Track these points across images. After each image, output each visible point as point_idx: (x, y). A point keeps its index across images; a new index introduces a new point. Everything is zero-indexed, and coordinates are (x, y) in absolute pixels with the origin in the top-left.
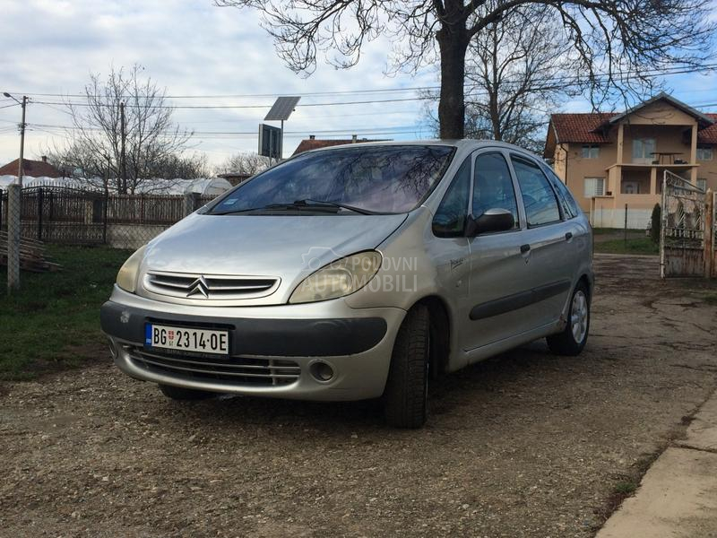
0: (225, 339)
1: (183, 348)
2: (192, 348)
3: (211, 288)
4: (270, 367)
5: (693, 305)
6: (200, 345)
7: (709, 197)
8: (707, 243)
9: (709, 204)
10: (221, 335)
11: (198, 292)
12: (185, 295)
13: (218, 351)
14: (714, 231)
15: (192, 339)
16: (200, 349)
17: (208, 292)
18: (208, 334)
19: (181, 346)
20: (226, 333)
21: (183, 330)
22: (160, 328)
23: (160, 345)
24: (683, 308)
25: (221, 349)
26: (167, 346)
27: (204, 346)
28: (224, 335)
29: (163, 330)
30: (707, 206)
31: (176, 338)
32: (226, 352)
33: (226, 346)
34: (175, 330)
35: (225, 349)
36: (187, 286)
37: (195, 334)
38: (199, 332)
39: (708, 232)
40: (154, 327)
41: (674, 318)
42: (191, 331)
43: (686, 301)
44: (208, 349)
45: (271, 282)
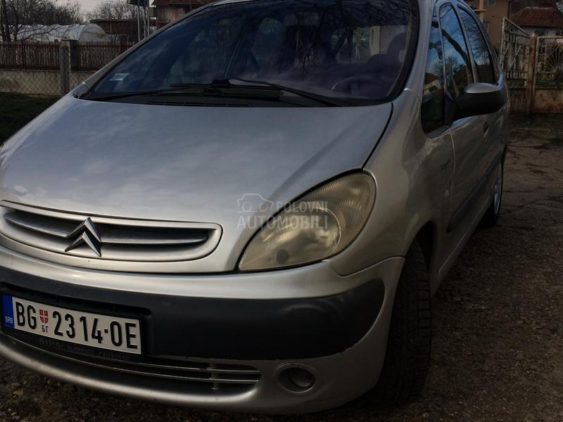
0: (135, 331)
1: (65, 338)
2: (79, 339)
3: (104, 240)
4: (210, 369)
5: (544, 147)
6: (93, 336)
7: (533, 42)
8: (529, 82)
9: (533, 47)
10: (128, 325)
11: (83, 245)
12: (62, 248)
13: (123, 348)
14: (536, 72)
15: (79, 326)
16: (93, 343)
17: (99, 246)
18: (105, 322)
19: (61, 334)
20: (136, 322)
21: (63, 312)
22: (26, 303)
23: (26, 328)
24: (538, 151)
25: (129, 346)
26: (38, 331)
27: (100, 339)
28: (134, 325)
29: (30, 307)
30: (531, 49)
31: (53, 322)
32: (138, 351)
33: (136, 342)
34: (51, 309)
35: (135, 347)
36: (64, 235)
37: (83, 319)
38: (90, 317)
39: (531, 72)
40: (15, 300)
41: (537, 163)
42: (77, 315)
43: (537, 143)
44: (107, 344)
45: (205, 234)
